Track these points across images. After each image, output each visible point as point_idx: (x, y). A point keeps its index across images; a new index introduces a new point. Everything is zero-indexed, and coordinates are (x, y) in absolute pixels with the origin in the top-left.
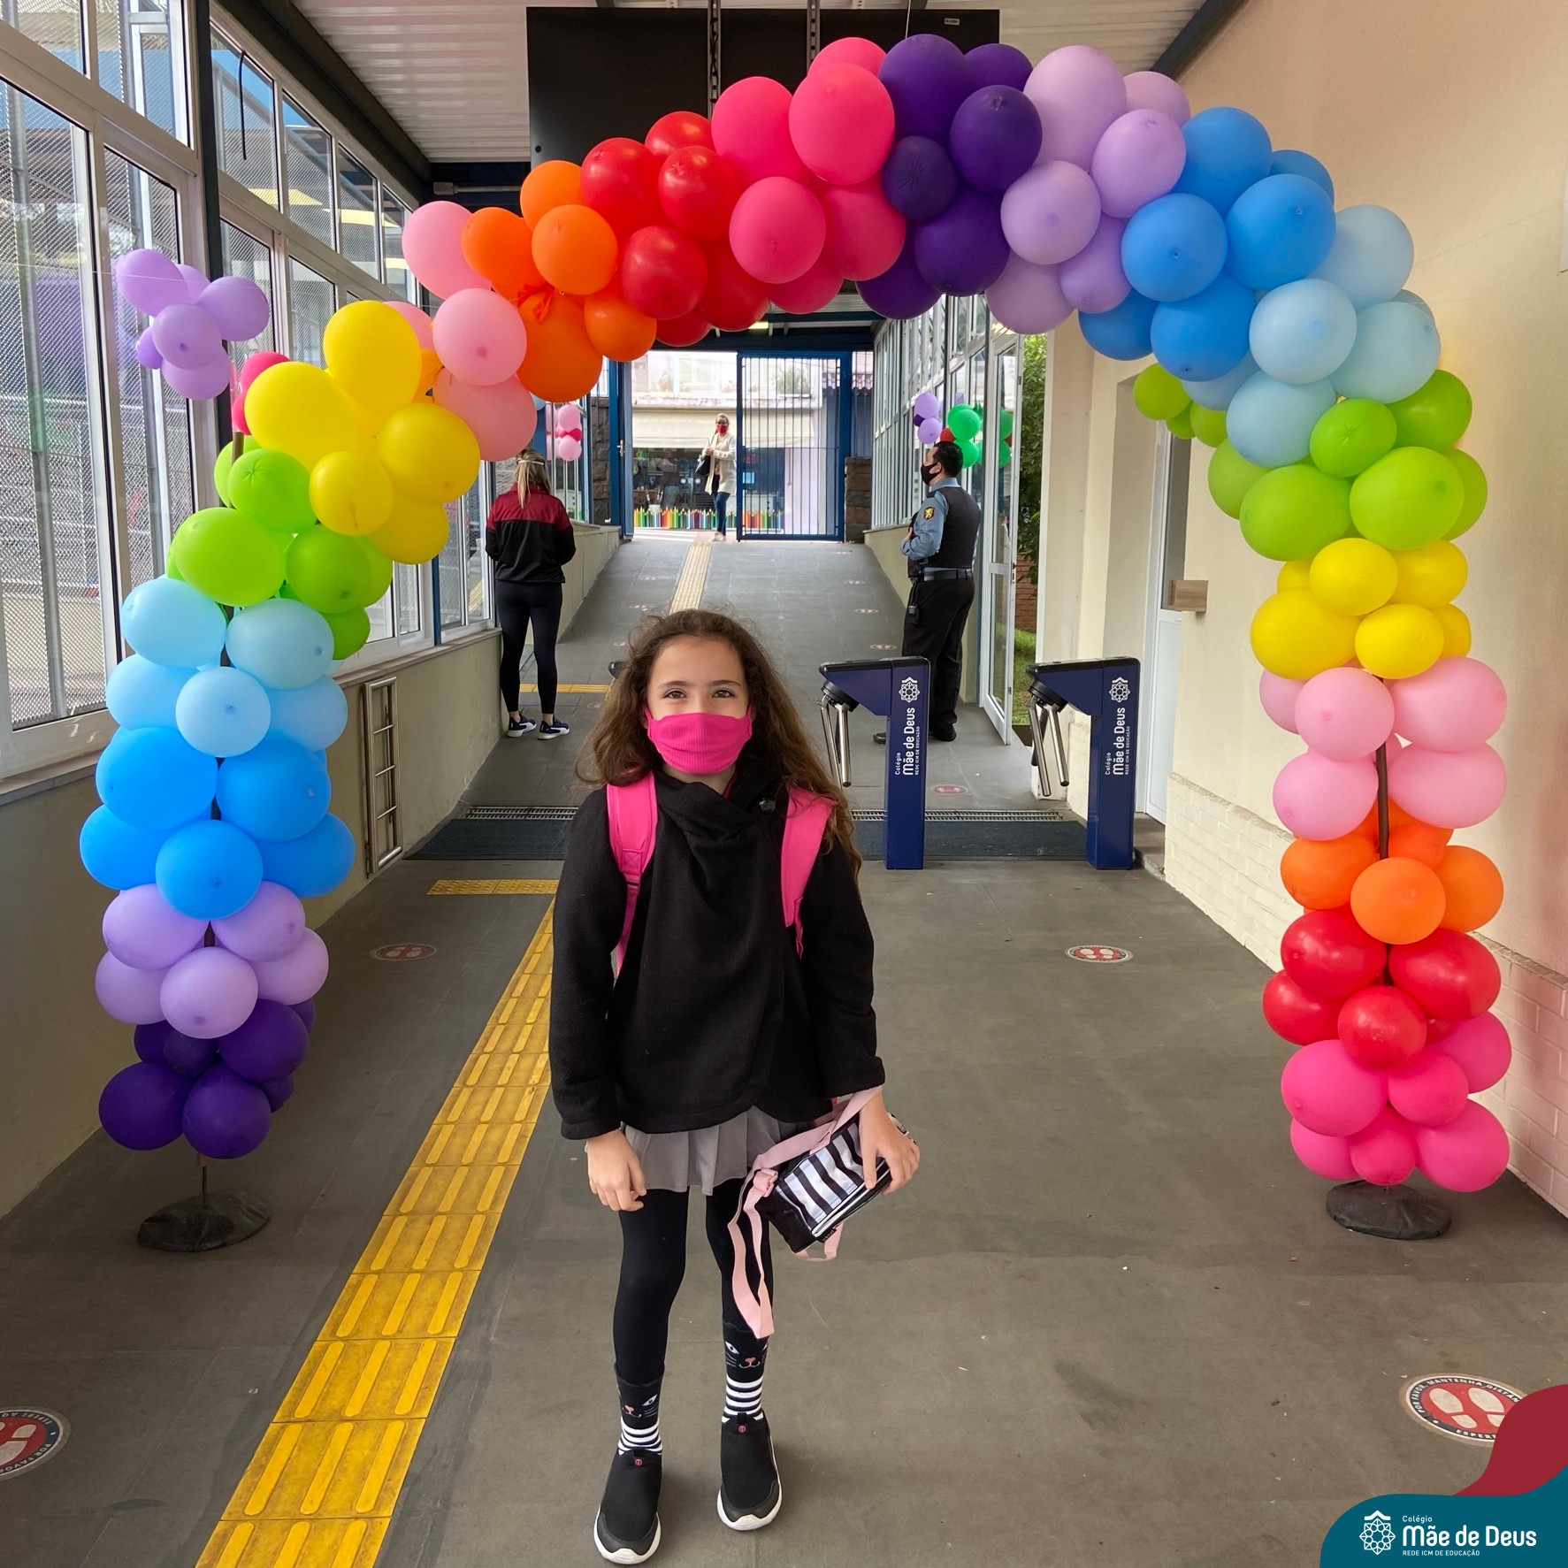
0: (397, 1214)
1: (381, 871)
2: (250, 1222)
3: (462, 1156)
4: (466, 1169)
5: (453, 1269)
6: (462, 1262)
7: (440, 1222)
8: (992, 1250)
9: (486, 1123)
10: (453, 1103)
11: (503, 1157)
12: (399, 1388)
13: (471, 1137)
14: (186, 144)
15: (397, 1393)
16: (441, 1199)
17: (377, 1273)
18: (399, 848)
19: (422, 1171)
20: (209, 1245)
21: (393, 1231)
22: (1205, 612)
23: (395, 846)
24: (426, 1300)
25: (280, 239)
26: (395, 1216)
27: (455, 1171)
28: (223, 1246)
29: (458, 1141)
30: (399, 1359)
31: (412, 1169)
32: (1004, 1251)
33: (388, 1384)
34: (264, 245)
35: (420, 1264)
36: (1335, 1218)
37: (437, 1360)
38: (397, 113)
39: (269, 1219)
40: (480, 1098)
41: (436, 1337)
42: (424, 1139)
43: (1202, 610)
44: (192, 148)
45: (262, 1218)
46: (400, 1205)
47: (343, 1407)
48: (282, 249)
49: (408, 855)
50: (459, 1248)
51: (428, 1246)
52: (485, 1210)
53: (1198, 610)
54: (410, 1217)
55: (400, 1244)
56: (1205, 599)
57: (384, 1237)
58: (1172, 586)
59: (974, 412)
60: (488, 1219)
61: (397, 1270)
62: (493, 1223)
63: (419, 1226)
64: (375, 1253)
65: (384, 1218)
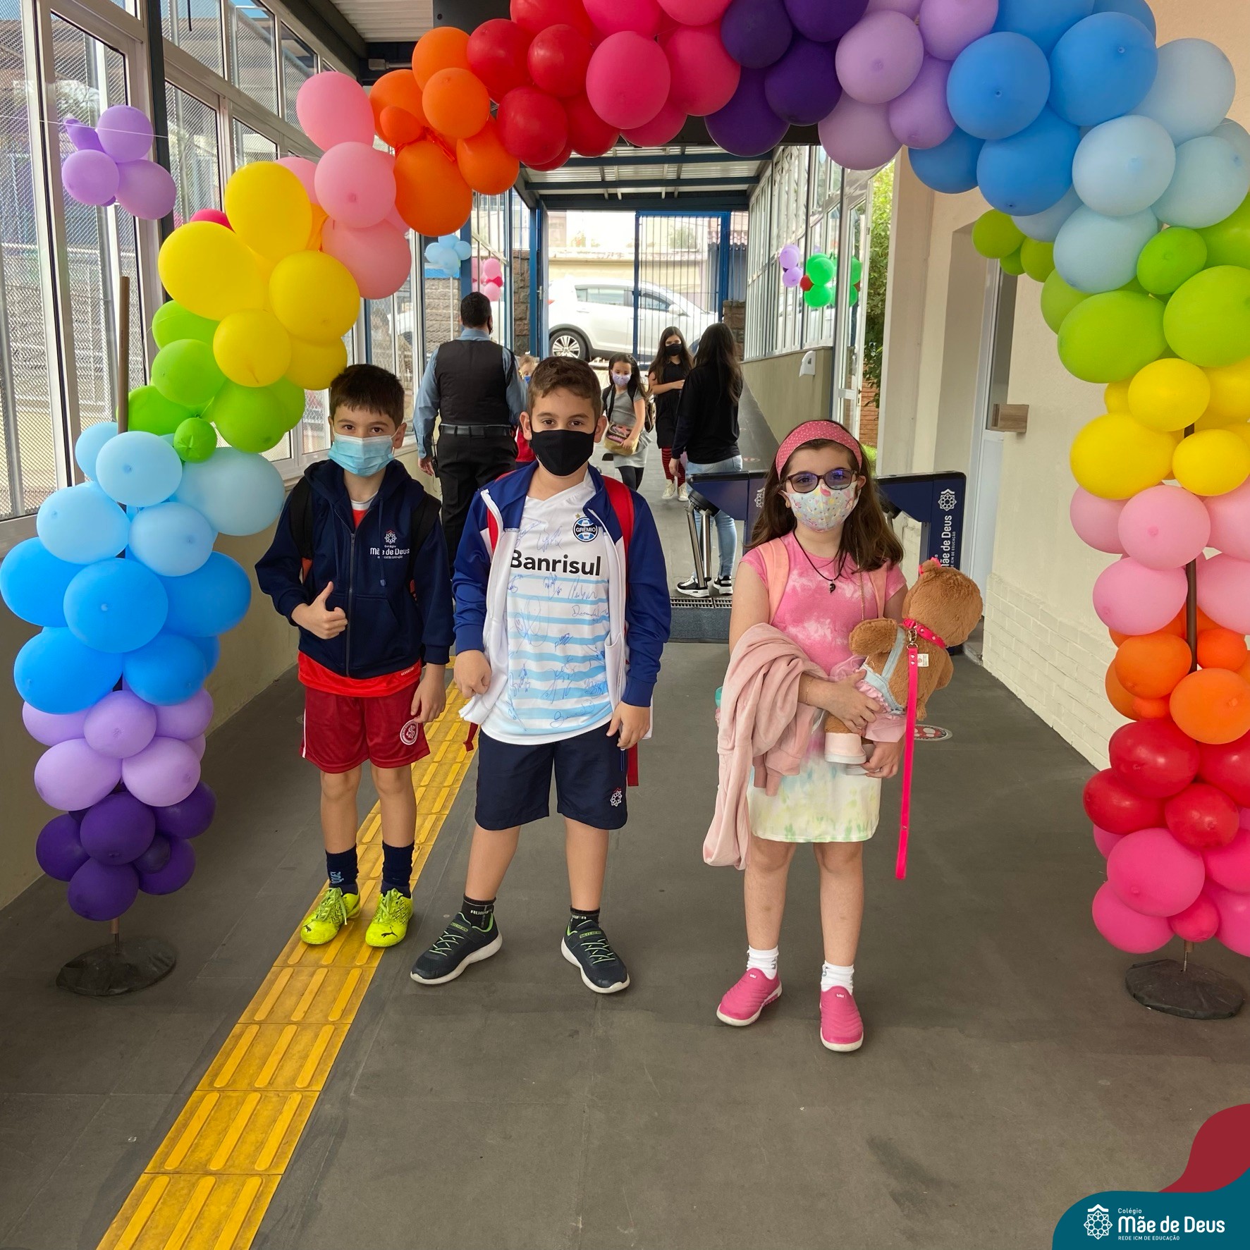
0: (285, 965)
2: (155, 969)
5: (327, 1023)
6: (335, 1016)
9: (373, 879)
12: (262, 1143)
14: (134, 15)
15: (260, 1146)
17: (260, 1023)
20: (117, 991)
21: (279, 979)
22: (1025, 433)
24: (299, 1052)
25: (225, 103)
26: (283, 967)
28: (129, 991)
30: (266, 1113)
33: (252, 1138)
34: (211, 108)
35: (297, 1016)
36: (1133, 995)
37: (300, 1115)
39: (173, 967)
41: (301, 1091)
43: (1023, 430)
44: (139, 18)
45: (167, 965)
46: (288, 957)
47: (209, 1161)
48: (226, 112)
50: (335, 1000)
51: (308, 998)
52: (362, 964)
53: (1019, 431)
54: (296, 969)
55: (282, 995)
56: (1026, 422)
57: (270, 988)
58: (997, 407)
59: (829, 261)
60: (364, 973)
61: (277, 1021)
62: (368, 977)
63: (302, 978)
64: (260, 1004)
65: (273, 969)
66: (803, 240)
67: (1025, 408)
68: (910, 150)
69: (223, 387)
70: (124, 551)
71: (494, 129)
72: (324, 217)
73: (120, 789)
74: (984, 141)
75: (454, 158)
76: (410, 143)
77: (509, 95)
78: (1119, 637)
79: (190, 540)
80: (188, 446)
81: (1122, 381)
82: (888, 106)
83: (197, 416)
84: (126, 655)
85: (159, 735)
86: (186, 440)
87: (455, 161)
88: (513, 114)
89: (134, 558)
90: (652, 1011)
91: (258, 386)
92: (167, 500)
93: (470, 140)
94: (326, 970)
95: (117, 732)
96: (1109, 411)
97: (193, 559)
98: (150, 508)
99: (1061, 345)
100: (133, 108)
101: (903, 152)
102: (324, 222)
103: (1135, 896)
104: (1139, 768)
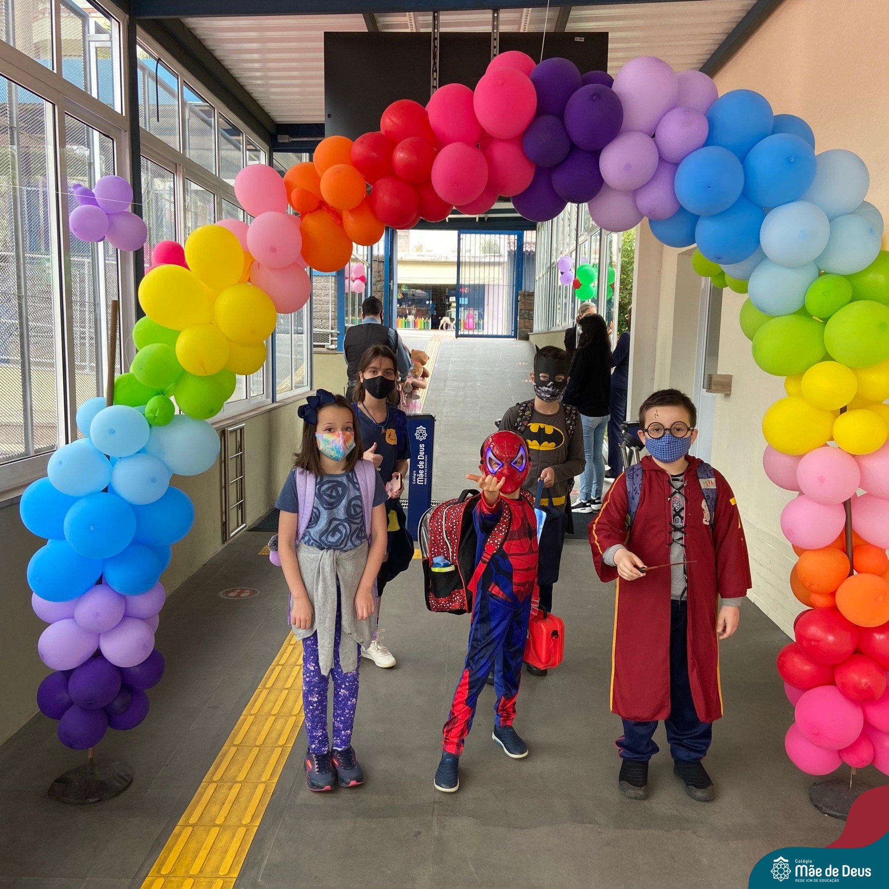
0: (211, 781)
1: (232, 540)
2: (118, 784)
3: (256, 739)
4: (258, 748)
5: (241, 825)
6: (246, 820)
7: (237, 787)
8: (590, 823)
9: (274, 715)
10: (256, 701)
11: (281, 742)
13: (264, 725)
14: (120, 113)
16: (239, 771)
17: (193, 826)
18: (245, 525)
19: (231, 748)
20: (91, 800)
21: (207, 791)
22: (730, 394)
23: (242, 523)
24: (222, 847)
25: (180, 168)
26: (209, 783)
27: (251, 750)
28: (99, 801)
29: (255, 728)
31: (225, 748)
32: (597, 824)
34: (170, 172)
35: (219, 821)
36: (816, 806)
38: (256, 95)
39: (131, 782)
40: (272, 697)
41: (223, 877)
42: (234, 726)
43: (729, 393)
44: (124, 115)
45: (127, 781)
46: (213, 774)
48: (181, 175)
49: (250, 528)
50: (246, 808)
51: (227, 806)
52: (266, 780)
53: (726, 393)
54: (219, 784)
55: (209, 804)
56: (731, 387)
57: (200, 799)
58: (710, 377)
59: (593, 269)
60: (267, 787)
61: (204, 824)
62: (271, 790)
63: (223, 791)
64: (193, 810)
65: (202, 784)
66: (574, 253)
67: (730, 377)
68: (650, 221)
69: (180, 376)
70: (107, 487)
71: (369, 202)
72: (252, 260)
73: (98, 654)
74: (700, 216)
75: (340, 222)
76: (311, 212)
77: (379, 182)
78: (799, 550)
79: (153, 480)
80: (155, 415)
81: (798, 375)
82: (634, 193)
83: (162, 393)
84: (105, 561)
85: (127, 616)
86: (153, 411)
87: (342, 224)
88: (381, 195)
89: (114, 493)
90: (473, 817)
91: (204, 375)
92: (139, 452)
93: (352, 211)
94: (240, 785)
95: (97, 614)
96: (789, 395)
97: (156, 492)
98: (125, 458)
99: (754, 349)
100: (119, 177)
101: (646, 220)
102: (252, 263)
103: (816, 736)
104: (816, 643)
